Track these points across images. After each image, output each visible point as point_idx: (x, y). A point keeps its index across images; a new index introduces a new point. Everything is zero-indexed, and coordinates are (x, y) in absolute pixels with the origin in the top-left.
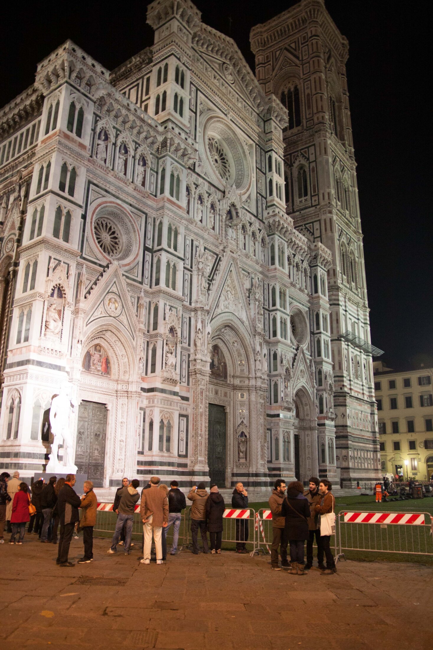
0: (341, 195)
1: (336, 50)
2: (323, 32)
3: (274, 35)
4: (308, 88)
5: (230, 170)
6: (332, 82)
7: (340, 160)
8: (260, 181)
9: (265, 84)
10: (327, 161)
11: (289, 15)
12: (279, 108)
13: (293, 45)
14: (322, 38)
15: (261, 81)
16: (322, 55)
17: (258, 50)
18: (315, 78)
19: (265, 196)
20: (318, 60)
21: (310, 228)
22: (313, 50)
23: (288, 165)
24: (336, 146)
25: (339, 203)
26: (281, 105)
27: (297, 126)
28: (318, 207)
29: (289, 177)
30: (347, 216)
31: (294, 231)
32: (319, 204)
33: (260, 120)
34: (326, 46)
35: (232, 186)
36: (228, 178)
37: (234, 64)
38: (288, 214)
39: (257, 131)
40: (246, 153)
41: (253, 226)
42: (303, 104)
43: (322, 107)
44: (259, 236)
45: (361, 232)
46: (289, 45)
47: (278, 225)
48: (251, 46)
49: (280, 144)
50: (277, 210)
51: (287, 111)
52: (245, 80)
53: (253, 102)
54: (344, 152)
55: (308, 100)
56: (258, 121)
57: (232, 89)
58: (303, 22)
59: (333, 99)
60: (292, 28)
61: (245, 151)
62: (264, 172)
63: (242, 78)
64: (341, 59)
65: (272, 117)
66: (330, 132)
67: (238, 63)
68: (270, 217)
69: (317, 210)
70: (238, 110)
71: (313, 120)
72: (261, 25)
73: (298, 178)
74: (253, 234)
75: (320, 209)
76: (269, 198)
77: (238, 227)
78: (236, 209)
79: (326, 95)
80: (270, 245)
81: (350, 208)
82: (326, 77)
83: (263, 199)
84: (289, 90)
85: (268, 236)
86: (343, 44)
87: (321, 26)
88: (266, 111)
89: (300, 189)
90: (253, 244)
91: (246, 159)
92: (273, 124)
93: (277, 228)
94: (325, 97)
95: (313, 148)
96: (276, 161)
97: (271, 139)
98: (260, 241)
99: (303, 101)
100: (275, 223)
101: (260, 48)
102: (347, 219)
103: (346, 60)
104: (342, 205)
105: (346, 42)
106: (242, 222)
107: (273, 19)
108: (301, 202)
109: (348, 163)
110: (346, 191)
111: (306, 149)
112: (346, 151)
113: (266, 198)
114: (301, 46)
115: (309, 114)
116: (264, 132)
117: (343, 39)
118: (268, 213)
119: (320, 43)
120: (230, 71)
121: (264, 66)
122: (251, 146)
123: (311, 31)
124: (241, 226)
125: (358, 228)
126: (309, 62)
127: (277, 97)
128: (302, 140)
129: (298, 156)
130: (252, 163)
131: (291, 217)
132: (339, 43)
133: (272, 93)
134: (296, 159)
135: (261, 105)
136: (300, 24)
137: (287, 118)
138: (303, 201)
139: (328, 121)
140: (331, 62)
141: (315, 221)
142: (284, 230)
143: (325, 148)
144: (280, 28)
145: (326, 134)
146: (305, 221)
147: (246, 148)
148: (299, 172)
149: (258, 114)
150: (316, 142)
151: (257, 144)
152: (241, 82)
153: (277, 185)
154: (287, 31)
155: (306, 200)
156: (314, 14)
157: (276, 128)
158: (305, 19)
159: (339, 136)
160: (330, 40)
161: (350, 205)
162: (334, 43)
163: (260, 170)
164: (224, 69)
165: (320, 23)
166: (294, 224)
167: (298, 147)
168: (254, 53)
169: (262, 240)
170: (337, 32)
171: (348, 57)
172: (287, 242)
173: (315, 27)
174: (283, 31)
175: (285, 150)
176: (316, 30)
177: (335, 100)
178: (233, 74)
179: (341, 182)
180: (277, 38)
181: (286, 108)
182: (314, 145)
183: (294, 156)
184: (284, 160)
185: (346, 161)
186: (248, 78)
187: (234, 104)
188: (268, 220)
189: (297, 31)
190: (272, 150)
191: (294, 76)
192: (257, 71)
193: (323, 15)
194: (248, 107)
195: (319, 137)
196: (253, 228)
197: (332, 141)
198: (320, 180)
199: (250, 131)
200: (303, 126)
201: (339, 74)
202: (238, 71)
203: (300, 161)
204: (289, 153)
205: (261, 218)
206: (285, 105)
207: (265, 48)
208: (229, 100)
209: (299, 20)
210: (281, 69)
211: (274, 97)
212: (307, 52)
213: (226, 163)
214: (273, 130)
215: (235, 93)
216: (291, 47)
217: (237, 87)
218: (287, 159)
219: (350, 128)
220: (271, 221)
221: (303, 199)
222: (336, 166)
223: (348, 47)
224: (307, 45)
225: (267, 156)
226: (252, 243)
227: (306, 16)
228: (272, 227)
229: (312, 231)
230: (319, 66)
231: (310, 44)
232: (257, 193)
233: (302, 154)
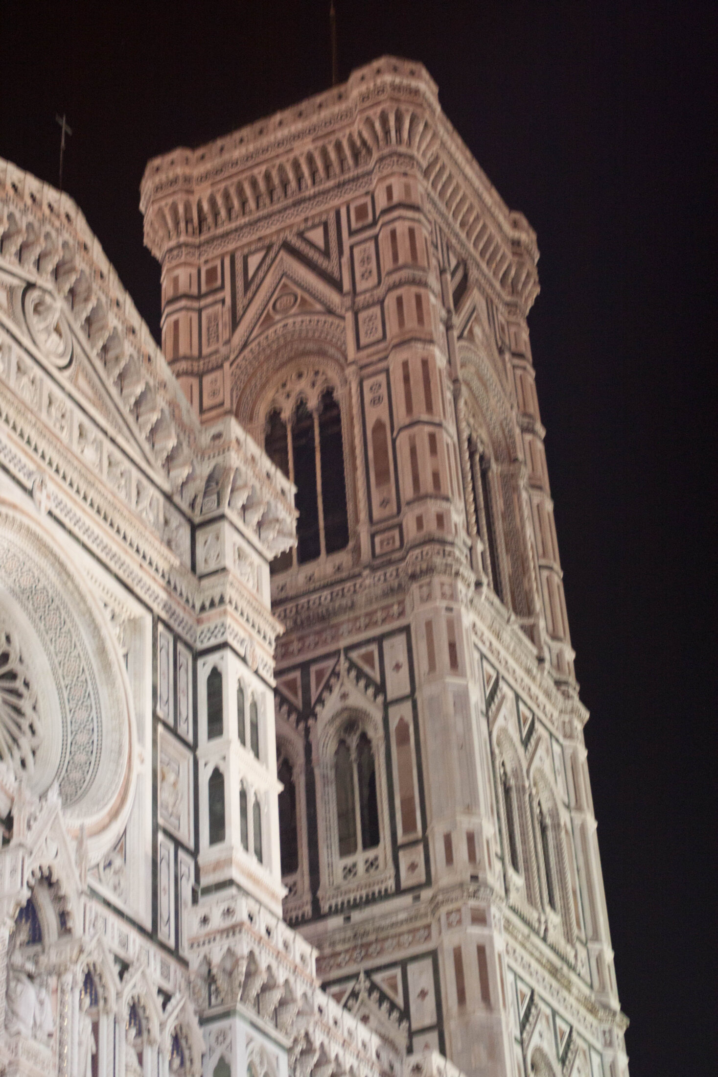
0: (524, 842)
1: (489, 263)
2: (435, 195)
3: (240, 191)
4: (376, 401)
5: (38, 726)
6: (475, 383)
7: (518, 697)
8: (171, 778)
9: (200, 376)
10: (462, 698)
11: (299, 126)
12: (257, 476)
13: (316, 236)
14: (434, 215)
15: (183, 365)
16: (433, 280)
17: (173, 243)
18: (405, 365)
19: (191, 845)
20: (418, 298)
21: (394, 987)
22: (395, 258)
23: (292, 709)
24: (498, 636)
25: (517, 880)
26: (266, 464)
27: (330, 550)
28: (426, 894)
29: (299, 761)
30: (556, 935)
31: (321, 999)
32: (428, 882)
33: (176, 520)
34: (449, 247)
35: (43, 796)
36: (30, 760)
37: (72, 291)
38: (294, 923)
39: (163, 566)
40: (112, 656)
41: (134, 977)
42: (359, 462)
43: (436, 476)
44: (162, 1025)
45: (615, 1004)
46: (301, 235)
47: (249, 975)
48: (147, 228)
49: (260, 622)
50: (243, 908)
51: (292, 490)
52: (117, 359)
53: (147, 447)
54: (533, 664)
55: (381, 451)
56: (166, 522)
57: (62, 388)
58: (356, 156)
59: (481, 448)
60: (314, 173)
61: (109, 645)
62: (190, 738)
63: (105, 349)
64: (508, 298)
65: (227, 511)
66: (472, 578)
67: (89, 290)
68: (210, 938)
69: (423, 907)
70: (82, 475)
71: (400, 526)
72: (188, 153)
73: (337, 767)
74: (135, 1012)
75: (435, 905)
76: (208, 853)
77: (68, 978)
78: (59, 899)
79: (452, 430)
80: (212, 1063)
81: (565, 898)
82: (449, 362)
83: (181, 854)
84: (301, 404)
85: (204, 1021)
86: (516, 243)
87: (426, 173)
88: (199, 484)
89: (345, 816)
90: (134, 1060)
91: (110, 681)
92: (230, 538)
93: (245, 986)
94: (448, 437)
95: (400, 641)
96: (241, 691)
97: (222, 600)
98: (168, 1044)
99: (359, 451)
100: (236, 964)
101: (183, 239)
102: (553, 948)
103: (531, 303)
104: (529, 886)
105: (527, 237)
106: (84, 958)
107: (237, 135)
108: (350, 871)
109: (549, 707)
110: (544, 829)
111: (374, 648)
112: (541, 660)
113: (194, 853)
114: (347, 242)
115: (384, 503)
116: (194, 568)
117: (515, 225)
118: (205, 920)
119: (424, 232)
120: (53, 318)
121: (196, 305)
122: (134, 623)
123: (389, 190)
124: (81, 978)
125: (603, 987)
126: (381, 302)
127: (248, 431)
128: (352, 607)
129: (335, 674)
130: (137, 695)
131: (308, 939)
132: (498, 239)
133: (228, 413)
134: (329, 688)
135: (180, 460)
136: (342, 160)
137: (289, 517)
138: (361, 868)
139: (463, 534)
140: (467, 306)
141: (415, 958)
142: (276, 996)
143: (452, 647)
144: (263, 168)
145: (453, 587)
146: (367, 956)
147: (111, 633)
148: (342, 742)
149: (168, 497)
150: (416, 616)
151: (157, 620)
152: (99, 364)
153: (243, 795)
154: (293, 184)
155: (372, 864)
156: (399, 130)
157: (240, 555)
158: (364, 143)
159: (508, 598)
160: (462, 225)
161: (563, 887)
162: (478, 238)
163: (173, 731)
164: (30, 307)
165: (425, 165)
166: (319, 970)
167: (335, 638)
168: (157, 253)
169: (176, 1040)
170: (491, 198)
171: (537, 290)
172: (289, 1051)
173: (405, 174)
174: (276, 181)
175: (283, 648)
176: (407, 189)
177: (490, 453)
178: (64, 329)
179: (522, 789)
180: (252, 204)
181: (286, 473)
182: (406, 629)
183: (320, 674)
184: (276, 691)
185: (542, 698)
186: (128, 348)
187: (65, 451)
188: (204, 950)
189: (331, 183)
190: (224, 645)
191: (322, 353)
192: (166, 325)
193: (435, 135)
194: (126, 465)
195: (429, 597)
196: (133, 986)
197: (482, 618)
198: (432, 778)
199: (132, 562)
200: (357, 549)
201: (501, 351)
202: (89, 321)
203: (344, 696)
204: (300, 659)
205: (171, 943)
206: (282, 465)
207: (203, 238)
208: (44, 431)
209: (338, 147)
210: (268, 321)
211: (235, 429)
212: (373, 265)
213: (20, 696)
214: (229, 561)
215: (69, 404)
216: (312, 245)
217: (82, 382)
218: (291, 685)
219: (557, 566)
220: (217, 954)
221: (360, 857)
222: (500, 722)
223: (537, 256)
224: (376, 238)
225: (204, 674)
226: (127, 1055)
227: (366, 135)
228: (222, 982)
229: (400, 1001)
230: (421, 320)
231: (384, 236)
232: (156, 828)
233: (352, 665)
